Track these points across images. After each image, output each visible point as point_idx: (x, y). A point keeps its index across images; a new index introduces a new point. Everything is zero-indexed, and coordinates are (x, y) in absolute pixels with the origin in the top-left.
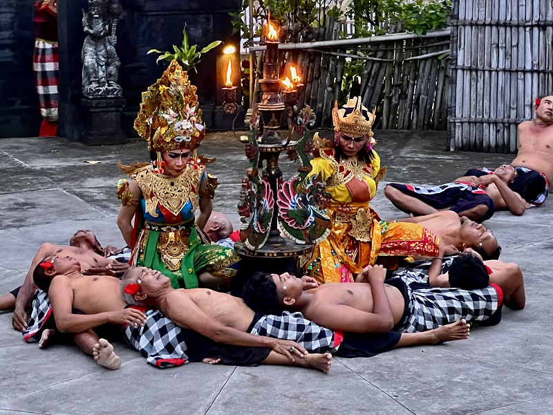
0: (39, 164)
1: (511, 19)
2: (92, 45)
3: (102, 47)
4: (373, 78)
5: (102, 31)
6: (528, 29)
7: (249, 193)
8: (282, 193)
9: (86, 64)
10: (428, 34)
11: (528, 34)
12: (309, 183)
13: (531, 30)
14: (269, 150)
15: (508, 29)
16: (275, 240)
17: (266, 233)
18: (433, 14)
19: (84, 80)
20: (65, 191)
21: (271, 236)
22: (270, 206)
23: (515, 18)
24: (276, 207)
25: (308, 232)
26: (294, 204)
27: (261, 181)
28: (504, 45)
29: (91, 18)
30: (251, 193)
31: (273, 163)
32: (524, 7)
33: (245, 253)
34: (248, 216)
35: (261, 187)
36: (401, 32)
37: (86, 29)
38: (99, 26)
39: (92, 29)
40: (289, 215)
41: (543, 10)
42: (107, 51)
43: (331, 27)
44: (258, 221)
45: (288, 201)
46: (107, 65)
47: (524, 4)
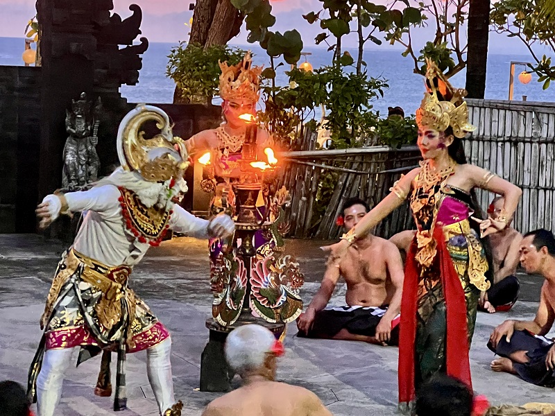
0: (16, 256)
1: (484, 134)
2: (74, 144)
3: (83, 147)
4: (347, 190)
5: (84, 131)
6: (500, 144)
7: (223, 269)
8: (255, 272)
9: (67, 163)
10: (403, 148)
11: (500, 149)
12: (282, 263)
13: (503, 145)
14: (244, 228)
15: (481, 143)
16: (246, 317)
17: (238, 310)
18: (408, 128)
19: (65, 178)
20: (40, 280)
21: (243, 313)
22: (243, 284)
23: (487, 133)
24: (249, 285)
25: (279, 311)
26: (267, 283)
27: (235, 258)
28: (476, 159)
29: (74, 117)
30: (225, 270)
31: (248, 242)
32: (497, 123)
33: (217, 329)
34: (221, 292)
35: (235, 265)
36: (377, 145)
37: (69, 128)
38: (81, 126)
39: (75, 129)
40: (261, 293)
41: (515, 128)
42: (88, 152)
43: (308, 138)
44: (230, 297)
45: (260, 280)
46: (88, 164)
47: (497, 120)
